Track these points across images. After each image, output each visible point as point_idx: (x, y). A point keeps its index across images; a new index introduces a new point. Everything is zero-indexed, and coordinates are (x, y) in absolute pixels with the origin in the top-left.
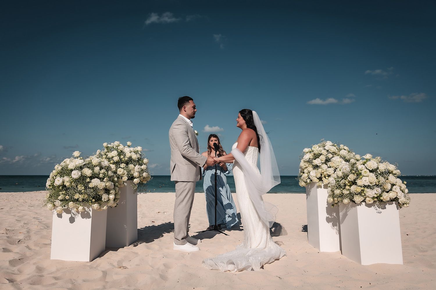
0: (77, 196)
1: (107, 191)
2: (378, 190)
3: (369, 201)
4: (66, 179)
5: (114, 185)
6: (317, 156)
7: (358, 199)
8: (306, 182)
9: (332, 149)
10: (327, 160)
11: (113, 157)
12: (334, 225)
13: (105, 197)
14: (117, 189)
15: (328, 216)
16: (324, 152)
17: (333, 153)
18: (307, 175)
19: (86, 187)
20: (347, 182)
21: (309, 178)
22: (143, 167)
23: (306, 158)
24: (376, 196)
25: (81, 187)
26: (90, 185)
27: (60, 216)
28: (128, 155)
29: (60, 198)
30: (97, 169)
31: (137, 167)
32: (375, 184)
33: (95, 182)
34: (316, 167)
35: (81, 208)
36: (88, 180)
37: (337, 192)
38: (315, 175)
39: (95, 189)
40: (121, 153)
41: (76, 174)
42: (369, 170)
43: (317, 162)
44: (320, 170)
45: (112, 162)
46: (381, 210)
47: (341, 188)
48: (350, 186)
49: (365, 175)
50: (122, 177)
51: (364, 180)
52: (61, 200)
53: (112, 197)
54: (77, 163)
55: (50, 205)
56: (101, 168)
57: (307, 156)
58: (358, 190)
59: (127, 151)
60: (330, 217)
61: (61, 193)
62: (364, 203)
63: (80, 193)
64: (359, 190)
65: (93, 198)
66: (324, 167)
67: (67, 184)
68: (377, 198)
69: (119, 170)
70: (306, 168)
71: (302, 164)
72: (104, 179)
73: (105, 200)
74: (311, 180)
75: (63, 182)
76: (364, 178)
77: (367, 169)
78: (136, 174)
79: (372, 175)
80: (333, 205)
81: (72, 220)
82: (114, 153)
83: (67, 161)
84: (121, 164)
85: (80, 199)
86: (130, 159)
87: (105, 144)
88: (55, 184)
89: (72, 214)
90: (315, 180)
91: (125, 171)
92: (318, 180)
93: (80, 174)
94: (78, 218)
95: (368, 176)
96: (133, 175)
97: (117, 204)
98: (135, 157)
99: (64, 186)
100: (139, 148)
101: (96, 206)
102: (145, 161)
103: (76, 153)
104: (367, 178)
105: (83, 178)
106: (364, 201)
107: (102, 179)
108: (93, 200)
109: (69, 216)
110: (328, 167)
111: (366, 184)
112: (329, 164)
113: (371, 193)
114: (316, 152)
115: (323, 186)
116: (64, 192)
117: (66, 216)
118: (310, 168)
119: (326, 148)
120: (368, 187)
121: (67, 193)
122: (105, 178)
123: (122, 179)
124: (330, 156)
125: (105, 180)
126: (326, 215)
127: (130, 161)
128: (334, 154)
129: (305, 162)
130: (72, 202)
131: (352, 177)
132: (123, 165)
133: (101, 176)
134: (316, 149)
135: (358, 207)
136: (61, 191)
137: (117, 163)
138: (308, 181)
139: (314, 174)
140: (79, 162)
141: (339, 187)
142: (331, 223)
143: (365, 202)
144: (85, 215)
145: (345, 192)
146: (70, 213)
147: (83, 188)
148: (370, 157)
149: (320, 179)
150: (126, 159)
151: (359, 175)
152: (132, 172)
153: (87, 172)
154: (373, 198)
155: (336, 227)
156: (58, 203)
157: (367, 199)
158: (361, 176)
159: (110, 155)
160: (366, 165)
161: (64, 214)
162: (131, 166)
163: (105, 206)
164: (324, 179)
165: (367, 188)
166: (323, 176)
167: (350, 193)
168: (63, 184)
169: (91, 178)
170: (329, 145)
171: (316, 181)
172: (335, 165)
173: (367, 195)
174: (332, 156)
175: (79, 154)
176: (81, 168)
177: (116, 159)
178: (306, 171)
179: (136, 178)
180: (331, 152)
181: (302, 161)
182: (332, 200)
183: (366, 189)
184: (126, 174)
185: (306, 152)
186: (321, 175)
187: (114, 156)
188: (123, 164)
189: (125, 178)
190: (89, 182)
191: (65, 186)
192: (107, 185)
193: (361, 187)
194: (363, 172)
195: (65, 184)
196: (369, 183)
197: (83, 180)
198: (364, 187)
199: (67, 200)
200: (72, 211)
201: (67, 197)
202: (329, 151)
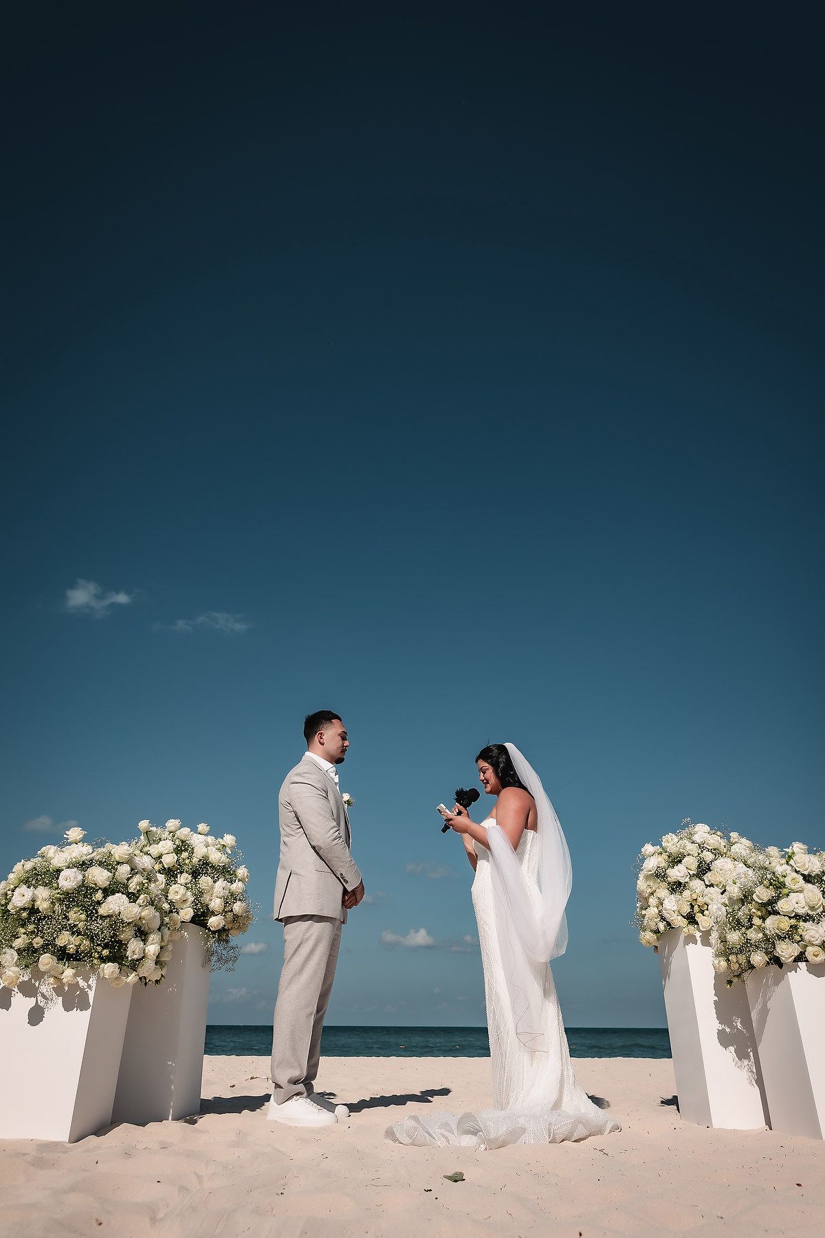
0: (64, 939)
1: (142, 931)
3: (816, 955)
4: (43, 892)
5: (161, 920)
6: (676, 860)
7: (786, 951)
8: (657, 932)
9: (711, 841)
10: (703, 869)
11: (162, 855)
12: (741, 1055)
13: (134, 948)
14: (167, 933)
15: (721, 1027)
16: (692, 848)
17: (715, 849)
18: (656, 910)
19: (91, 915)
20: (753, 910)
21: (663, 919)
22: (237, 886)
25: (76, 916)
26: (102, 910)
28: (200, 851)
29: (19, 943)
30: (124, 870)
31: (221, 883)
32: (821, 909)
33: (116, 904)
34: (677, 887)
35: (68, 973)
36: (99, 896)
37: (734, 937)
38: (675, 908)
39: (115, 921)
40: (182, 847)
41: (69, 879)
42: (802, 875)
43: (676, 873)
44: (687, 893)
45: (157, 867)
47: (743, 926)
48: (763, 919)
49: (793, 887)
50: (179, 909)
51: (794, 901)
52: (19, 951)
53: (152, 949)
54: (74, 855)
56: (134, 871)
57: (651, 864)
58: (782, 926)
59: (197, 842)
60: (728, 1030)
62: (802, 965)
63: (74, 931)
64: (786, 924)
65: (106, 946)
66: (697, 884)
67: (43, 905)
69: (174, 888)
70: (652, 894)
71: (642, 884)
72: (138, 897)
73: (135, 957)
74: (669, 924)
75: (34, 901)
76: (793, 896)
77: (796, 871)
78: (216, 904)
79: (812, 888)
80: (730, 982)
81: (36, 1016)
82: (165, 846)
83: (50, 850)
84: (179, 876)
85: (72, 949)
86: (205, 862)
87: (143, 825)
88: (9, 907)
89: (40, 998)
90: (679, 921)
91: (189, 893)
92: (685, 921)
93: (80, 877)
94: (55, 1010)
95: (801, 891)
96: (207, 906)
97: (162, 976)
98: (216, 857)
99: (33, 911)
100: (229, 839)
101: (109, 969)
102: (242, 871)
103: (75, 833)
104: (801, 895)
105: (85, 889)
106: (801, 957)
107: (133, 897)
108: (106, 952)
109: (31, 1002)
110: (707, 886)
111: (801, 911)
112: (708, 877)
113: (816, 933)
114: (673, 851)
115: (699, 940)
116: (31, 928)
117: (22, 1005)
118: (663, 892)
119: (697, 838)
120: (807, 918)
121: (38, 931)
122: (142, 896)
123: (178, 914)
124: (708, 856)
125: (141, 901)
126: (715, 1025)
127: (203, 868)
128: (717, 853)
129: (648, 877)
130: (47, 956)
131: (763, 894)
132: (184, 878)
133: (132, 888)
134: (671, 842)
135: (791, 976)
136: (23, 923)
137: (171, 873)
138: (662, 926)
139: (673, 905)
140: (82, 851)
141: (737, 924)
142: (732, 1049)
143: (807, 961)
144: (74, 1000)
145: (754, 935)
146: (35, 995)
147: (83, 917)
148: (802, 851)
149: (691, 919)
150: (195, 860)
151: (778, 886)
152: (206, 898)
153: (99, 876)
155: (746, 1062)
156: (10, 957)
157: (809, 949)
158: (785, 891)
159: (155, 849)
160: (792, 862)
161: (17, 998)
162: (205, 881)
163: (133, 975)
164: (699, 917)
165: (805, 921)
166: (696, 908)
167: (767, 939)
168: (33, 905)
169: (108, 892)
170: (701, 832)
171: (682, 925)
172: (722, 879)
173: (807, 938)
174: (713, 857)
175: (82, 836)
176: (83, 865)
177: (169, 860)
178: (652, 901)
179: (215, 915)
180: (710, 848)
181: (641, 876)
182: (724, 964)
183: (802, 923)
184: (189, 903)
185: (647, 853)
186: (692, 907)
187: (166, 851)
188: (185, 875)
189: (187, 913)
190: (99, 903)
191: (38, 911)
192: (143, 914)
193: (790, 918)
194: (788, 881)
195: (38, 904)
196: (807, 908)
197: (85, 896)
198: (797, 917)
199: (35, 951)
200: (43, 989)
201: (38, 942)
202: (705, 845)
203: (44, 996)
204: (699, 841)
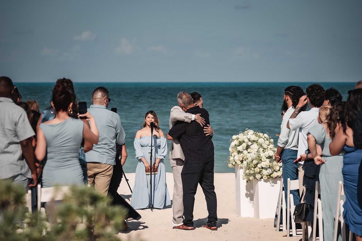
2: (269, 171)
3: (265, 178)
6: (240, 143)
7: (258, 176)
8: (232, 164)
9: (253, 138)
10: (248, 147)
12: (251, 200)
15: (247, 192)
16: (246, 140)
17: (253, 141)
18: (233, 158)
20: (253, 165)
21: (234, 161)
23: (233, 145)
24: (268, 174)
32: (269, 166)
34: (239, 152)
37: (247, 171)
38: (238, 159)
43: (240, 148)
44: (242, 155)
46: (274, 184)
48: (254, 168)
49: (263, 160)
57: (234, 143)
58: (258, 171)
60: (249, 193)
66: (245, 152)
68: (269, 175)
70: (233, 152)
71: (230, 149)
74: (236, 163)
76: (263, 163)
77: (265, 156)
79: (268, 160)
80: (247, 182)
90: (239, 162)
95: (265, 161)
106: (262, 178)
110: (248, 153)
112: (249, 150)
113: (265, 172)
114: (240, 140)
118: (235, 153)
120: (265, 168)
126: (245, 192)
129: (232, 148)
131: (255, 162)
135: (259, 182)
138: (234, 163)
141: (249, 168)
142: (249, 198)
145: (251, 172)
148: (272, 147)
149: (242, 162)
151: (260, 160)
154: (267, 176)
157: (264, 176)
164: (244, 161)
167: (254, 173)
171: (239, 164)
172: (252, 151)
173: (263, 174)
174: (251, 143)
178: (233, 155)
180: (251, 140)
183: (263, 170)
186: (243, 158)
193: (260, 168)
196: (265, 166)
198: (262, 168)
202: (250, 139)
204: (249, 138)
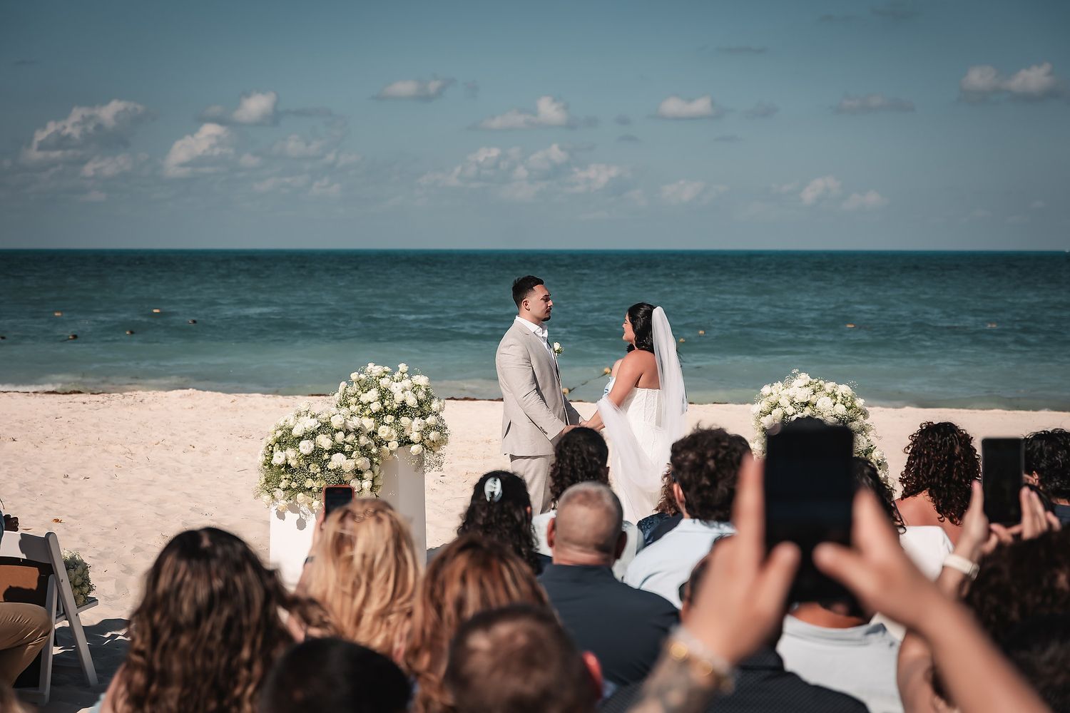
0: (309, 483)
1: (358, 474)
4: (291, 453)
5: (372, 462)
11: (370, 403)
13: (354, 485)
14: (376, 468)
19: (323, 469)
22: (431, 420)
25: (314, 468)
26: (331, 466)
27: (281, 515)
28: (399, 398)
29: (283, 485)
30: (340, 436)
31: (417, 421)
33: (338, 460)
35: (316, 503)
36: (326, 456)
39: (338, 471)
40: (384, 394)
41: (306, 447)
45: (368, 412)
50: (387, 443)
52: (284, 490)
53: (367, 484)
54: (307, 426)
55: (267, 497)
56: (347, 433)
59: (396, 389)
61: (283, 477)
63: (314, 477)
67: (293, 463)
69: (382, 428)
72: (352, 452)
75: (287, 459)
78: (415, 436)
81: (301, 524)
82: (372, 395)
84: (385, 418)
85: (315, 489)
86: (403, 405)
87: (354, 376)
88: (273, 463)
89: (301, 514)
91: (393, 431)
93: (312, 446)
94: (312, 521)
96: (408, 437)
98: (411, 401)
99: (287, 466)
100: (423, 380)
102: (435, 405)
103: (304, 407)
105: (317, 453)
107: (348, 455)
109: (296, 516)
114: (774, 399)
116: (288, 476)
117: (292, 517)
121: (293, 478)
122: (355, 452)
123: (387, 446)
125: (355, 456)
127: (403, 409)
130: (301, 494)
132: (389, 419)
133: (347, 448)
134: (780, 390)
136: (283, 473)
137: (377, 416)
140: (310, 423)
146: (299, 512)
147: (319, 470)
150: (395, 406)
152: (407, 432)
153: (324, 441)
156: (279, 493)
159: (365, 398)
161: (288, 514)
162: (405, 420)
168: (287, 463)
169: (331, 452)
170: (798, 386)
176: (312, 435)
177: (376, 407)
179: (415, 444)
184: (394, 437)
187: (373, 400)
188: (389, 416)
189: (394, 445)
190: (327, 460)
191: (290, 466)
192: (357, 463)
195: (289, 462)
197: (318, 456)
199: (293, 490)
200: (302, 508)
201: (294, 485)
203: (304, 513)
